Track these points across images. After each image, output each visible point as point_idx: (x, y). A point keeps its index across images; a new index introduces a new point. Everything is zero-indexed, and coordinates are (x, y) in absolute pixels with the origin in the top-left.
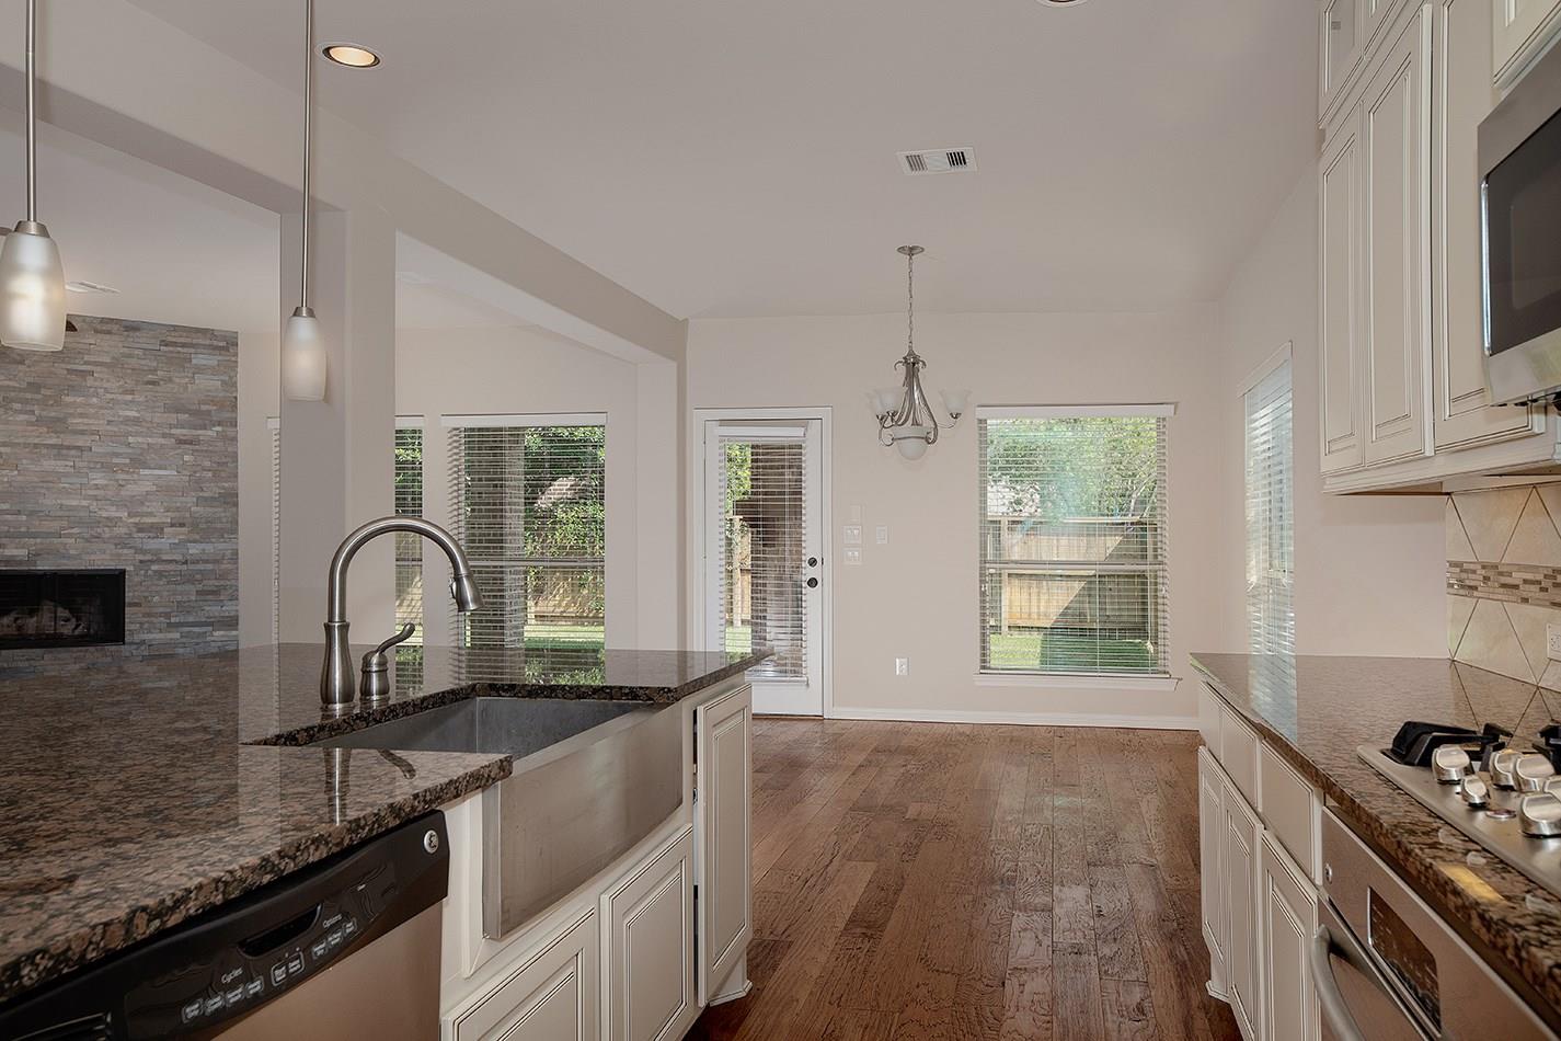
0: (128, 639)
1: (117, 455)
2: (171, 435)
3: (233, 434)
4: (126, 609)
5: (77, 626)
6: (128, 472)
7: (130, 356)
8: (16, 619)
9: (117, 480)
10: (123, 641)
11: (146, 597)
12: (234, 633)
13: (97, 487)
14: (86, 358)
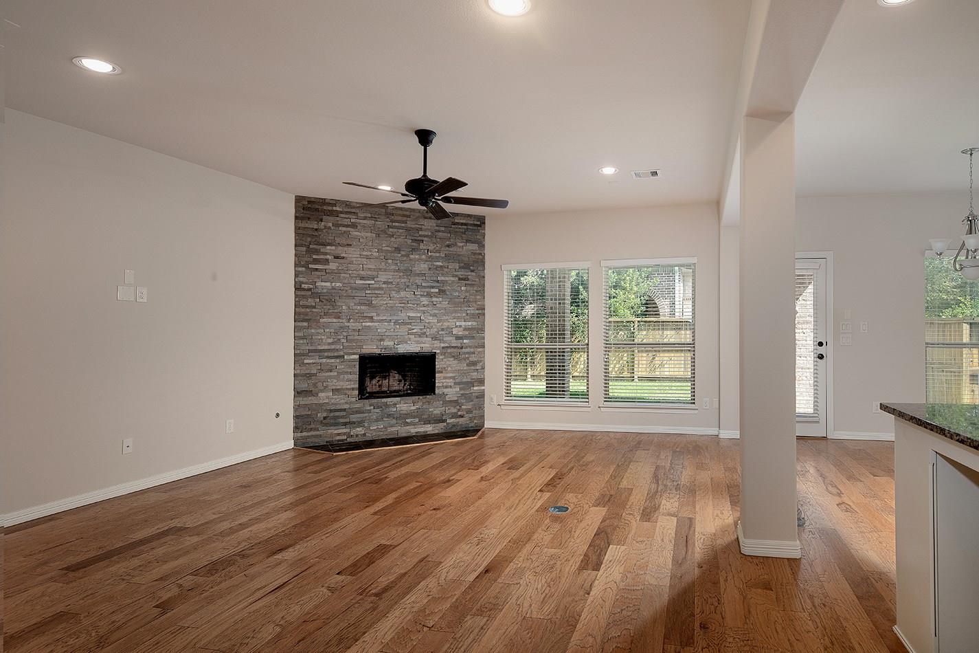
0: (437, 391)
1: (433, 287)
2: (456, 276)
3: (483, 275)
4: (437, 375)
5: (405, 385)
6: (437, 297)
7: (439, 231)
8: (379, 381)
9: (433, 302)
10: (435, 394)
11: (445, 368)
12: (483, 388)
13: (424, 306)
14: (420, 233)
